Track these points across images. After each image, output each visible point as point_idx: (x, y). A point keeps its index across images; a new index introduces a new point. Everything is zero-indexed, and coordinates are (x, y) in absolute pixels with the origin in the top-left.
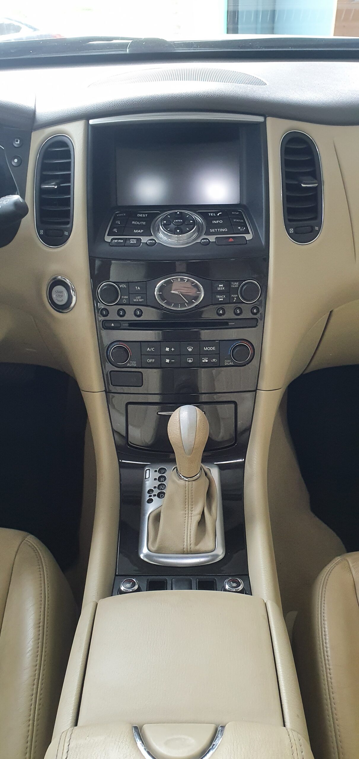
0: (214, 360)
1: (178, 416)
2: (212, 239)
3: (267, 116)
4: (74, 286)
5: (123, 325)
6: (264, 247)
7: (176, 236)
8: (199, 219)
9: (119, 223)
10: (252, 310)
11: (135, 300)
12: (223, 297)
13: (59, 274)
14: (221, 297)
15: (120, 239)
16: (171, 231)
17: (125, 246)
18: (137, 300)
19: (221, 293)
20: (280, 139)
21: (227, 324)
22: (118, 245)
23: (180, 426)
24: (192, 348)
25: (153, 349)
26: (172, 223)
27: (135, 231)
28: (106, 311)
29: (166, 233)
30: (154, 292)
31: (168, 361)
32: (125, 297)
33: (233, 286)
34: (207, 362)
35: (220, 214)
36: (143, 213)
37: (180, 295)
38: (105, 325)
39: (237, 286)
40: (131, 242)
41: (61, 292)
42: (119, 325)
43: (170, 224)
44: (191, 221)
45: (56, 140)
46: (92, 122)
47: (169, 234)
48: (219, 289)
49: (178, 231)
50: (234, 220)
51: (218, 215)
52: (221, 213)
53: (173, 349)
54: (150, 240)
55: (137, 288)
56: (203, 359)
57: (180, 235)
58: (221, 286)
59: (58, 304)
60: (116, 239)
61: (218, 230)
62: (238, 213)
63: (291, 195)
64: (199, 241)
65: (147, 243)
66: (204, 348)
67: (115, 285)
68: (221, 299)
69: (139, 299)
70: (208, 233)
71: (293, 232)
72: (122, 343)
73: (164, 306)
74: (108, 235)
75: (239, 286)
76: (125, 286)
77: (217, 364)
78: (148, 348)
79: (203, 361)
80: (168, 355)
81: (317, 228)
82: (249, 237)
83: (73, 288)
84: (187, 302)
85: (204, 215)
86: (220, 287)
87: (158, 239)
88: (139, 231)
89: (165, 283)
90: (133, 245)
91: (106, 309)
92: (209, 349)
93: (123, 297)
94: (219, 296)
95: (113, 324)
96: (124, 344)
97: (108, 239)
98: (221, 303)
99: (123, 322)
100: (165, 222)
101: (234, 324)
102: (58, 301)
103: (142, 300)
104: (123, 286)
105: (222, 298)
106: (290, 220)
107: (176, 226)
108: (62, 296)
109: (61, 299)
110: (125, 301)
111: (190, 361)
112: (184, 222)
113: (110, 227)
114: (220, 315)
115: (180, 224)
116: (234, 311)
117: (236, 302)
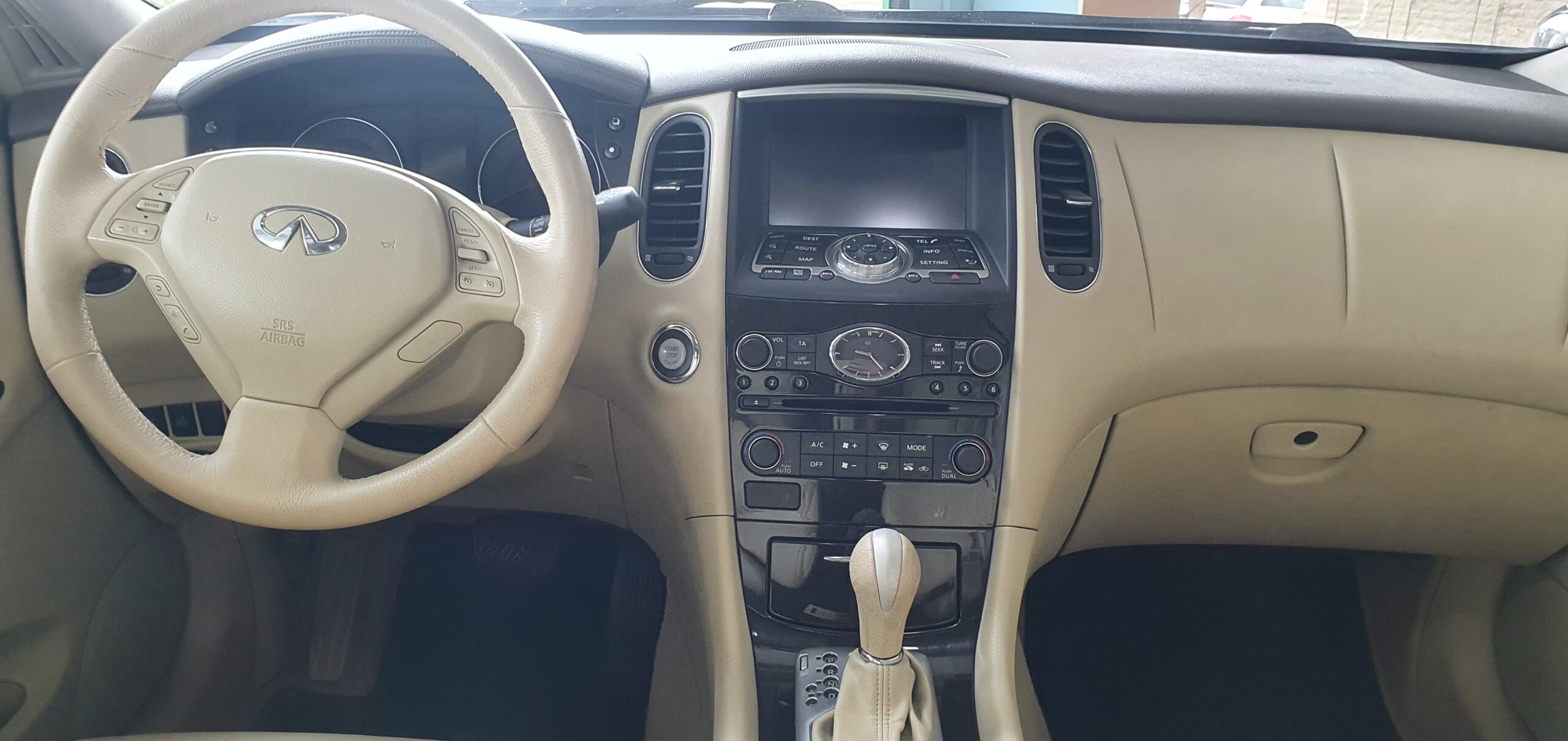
0: (924, 468)
1: (869, 543)
2: (924, 274)
3: (1012, 96)
4: (697, 341)
5: (774, 403)
6: (1008, 290)
7: (866, 266)
8: (902, 247)
9: (775, 247)
10: (989, 389)
11: (796, 363)
12: (941, 363)
13: (669, 322)
14: (938, 363)
15: (777, 270)
16: (858, 260)
17: (784, 279)
18: (800, 363)
19: (938, 357)
20: (1033, 132)
21: (945, 408)
22: (775, 277)
23: (874, 557)
24: (888, 445)
25: (822, 445)
26: (859, 249)
27: (800, 258)
28: (747, 379)
29: (851, 262)
30: (829, 353)
31: (845, 465)
32: (780, 357)
33: (958, 348)
34: (912, 471)
35: (934, 242)
36: (812, 236)
37: (871, 356)
38: (743, 403)
39: (965, 347)
40: (795, 273)
41: (676, 348)
42: (767, 404)
43: (857, 251)
44: (890, 248)
45: (684, 120)
46: (740, 94)
47: (856, 264)
48: (934, 350)
49: (871, 259)
50: (959, 250)
51: (932, 242)
52: (936, 240)
53: (855, 446)
54: (825, 271)
55: (802, 343)
56: (905, 464)
57: (872, 266)
58: (938, 345)
59: (665, 366)
60: (770, 269)
61: (932, 263)
62: (963, 241)
63: (1050, 215)
64: (904, 277)
65: (819, 275)
66: (908, 446)
67: (764, 337)
68: (937, 367)
69: (803, 361)
70: (916, 265)
71: (1053, 271)
72: (769, 434)
73: (843, 374)
74: (757, 263)
75: (967, 348)
76: (781, 340)
77: (927, 476)
78: (814, 443)
79: (905, 469)
80: (847, 456)
81: (1091, 269)
82: (982, 274)
83: (697, 343)
84: (882, 369)
85: (909, 243)
86: (937, 347)
87: (837, 272)
88: (807, 259)
89: (845, 337)
90: (797, 278)
91: (747, 377)
92: (915, 448)
93: (776, 357)
94: (934, 362)
95: (756, 401)
96: (772, 435)
97: (757, 269)
98: (937, 374)
99: (772, 398)
100: (849, 247)
101: (958, 408)
102: (668, 363)
103: (807, 363)
104: (778, 340)
105: (939, 365)
106: (1049, 253)
107: (866, 254)
108: (676, 355)
109: (673, 360)
110: (779, 365)
111: (883, 468)
112: (878, 249)
113: (760, 253)
114: (936, 393)
115: (872, 250)
116: (959, 389)
117: (962, 373)
